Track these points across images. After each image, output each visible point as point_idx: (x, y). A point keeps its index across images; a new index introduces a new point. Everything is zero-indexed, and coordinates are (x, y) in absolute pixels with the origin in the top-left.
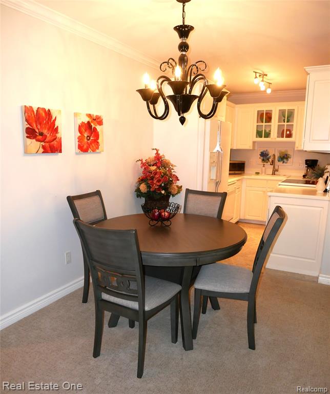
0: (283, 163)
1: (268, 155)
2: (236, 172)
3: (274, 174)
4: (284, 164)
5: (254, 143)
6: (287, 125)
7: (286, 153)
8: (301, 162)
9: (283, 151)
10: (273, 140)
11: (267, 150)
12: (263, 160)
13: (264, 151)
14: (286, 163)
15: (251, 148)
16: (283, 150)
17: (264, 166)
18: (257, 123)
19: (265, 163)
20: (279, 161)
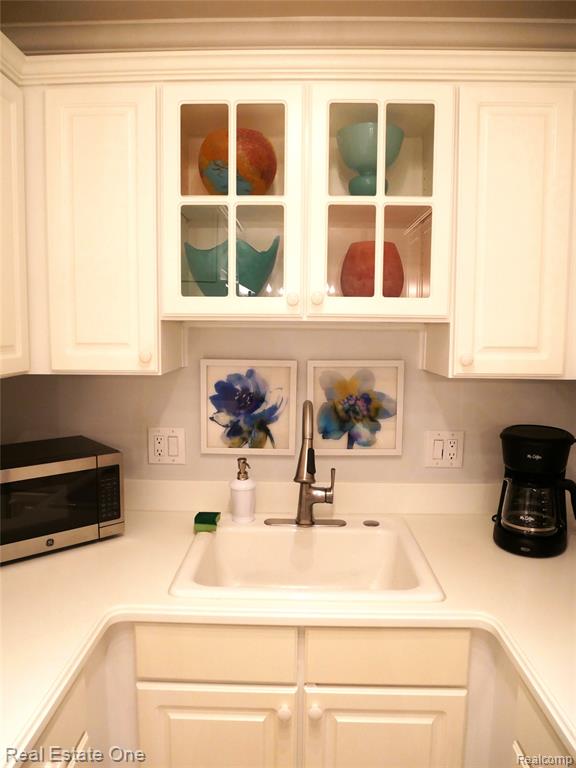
0: (350, 445)
1: (260, 399)
2: (61, 538)
3: (306, 516)
4: (357, 450)
5: (173, 329)
6: (390, 211)
7: (365, 389)
8: (446, 435)
9: (347, 376)
10: (305, 314)
11: (251, 373)
12: (234, 432)
13: (239, 377)
14: (368, 444)
15: (155, 368)
16: (347, 369)
17: (243, 474)
18: (185, 191)
19: (245, 451)
20: (326, 434)
